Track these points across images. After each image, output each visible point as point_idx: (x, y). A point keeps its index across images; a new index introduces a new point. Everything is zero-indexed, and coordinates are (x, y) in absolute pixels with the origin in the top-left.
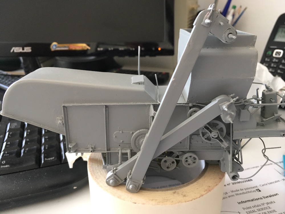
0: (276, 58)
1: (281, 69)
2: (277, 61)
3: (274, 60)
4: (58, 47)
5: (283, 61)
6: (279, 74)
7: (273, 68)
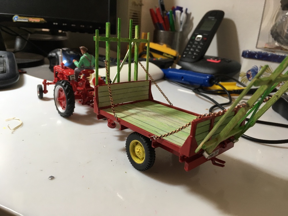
2: (197, 43)
4: (19, 19)
5: (201, 44)
6: (197, 52)
7: (193, 48)
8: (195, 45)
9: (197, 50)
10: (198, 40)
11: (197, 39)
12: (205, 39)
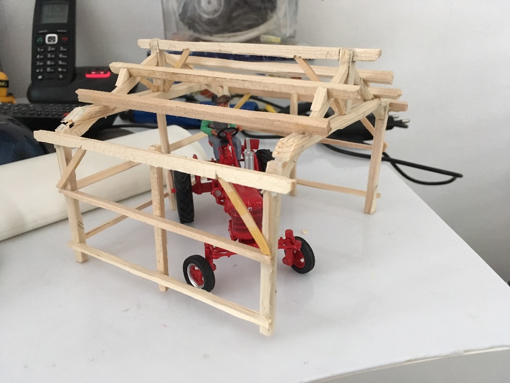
0: (52, 46)
1: (62, 59)
2: (53, 49)
3: (49, 49)
5: (62, 49)
6: (61, 66)
7: (51, 59)
8: (51, 52)
9: (60, 62)
10: (52, 43)
11: (49, 41)
12: (65, 39)
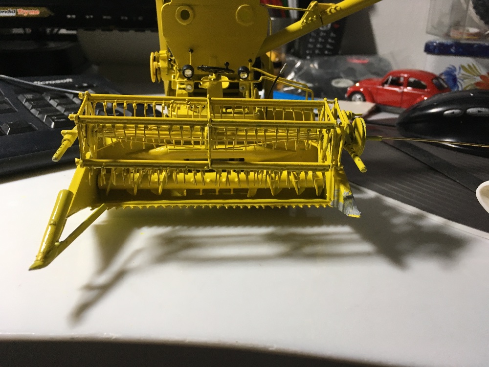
0: (324, 31)
1: (331, 44)
2: (325, 34)
3: (322, 34)
5: (332, 35)
6: (329, 50)
7: (321, 43)
8: (322, 37)
9: (328, 46)
10: (325, 29)
11: (323, 27)
12: (337, 26)
